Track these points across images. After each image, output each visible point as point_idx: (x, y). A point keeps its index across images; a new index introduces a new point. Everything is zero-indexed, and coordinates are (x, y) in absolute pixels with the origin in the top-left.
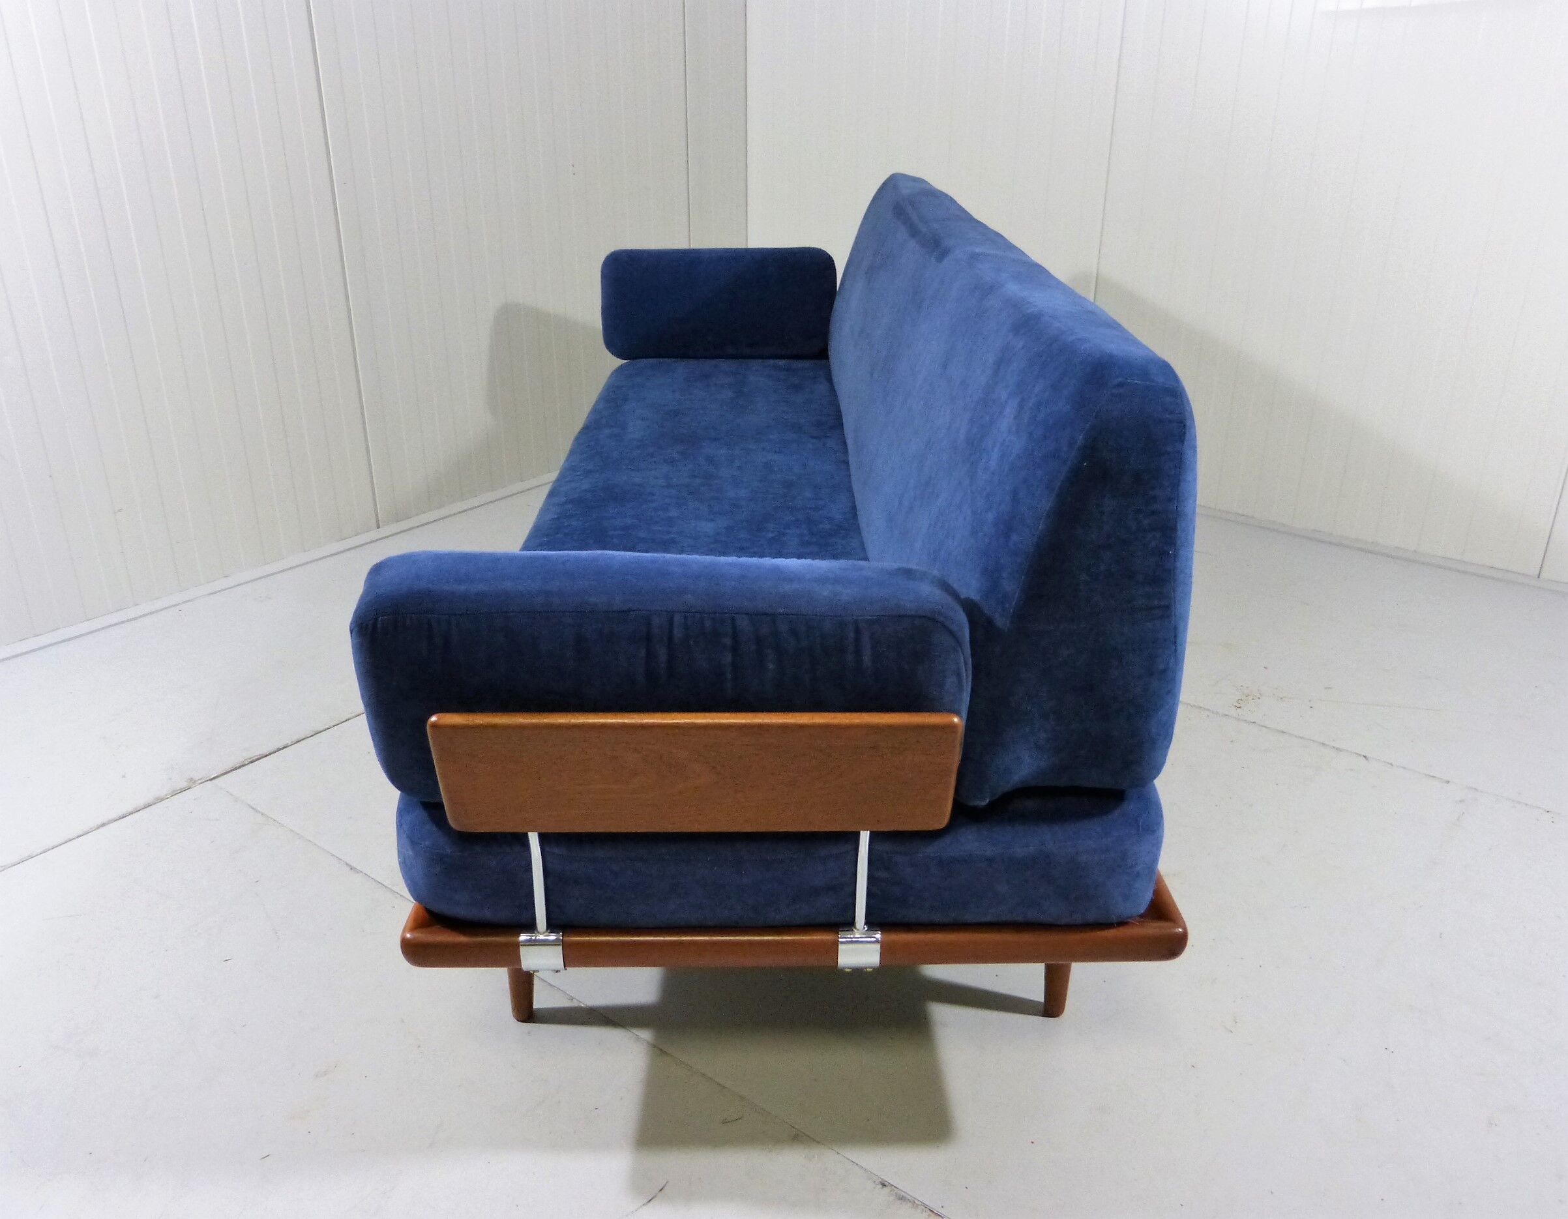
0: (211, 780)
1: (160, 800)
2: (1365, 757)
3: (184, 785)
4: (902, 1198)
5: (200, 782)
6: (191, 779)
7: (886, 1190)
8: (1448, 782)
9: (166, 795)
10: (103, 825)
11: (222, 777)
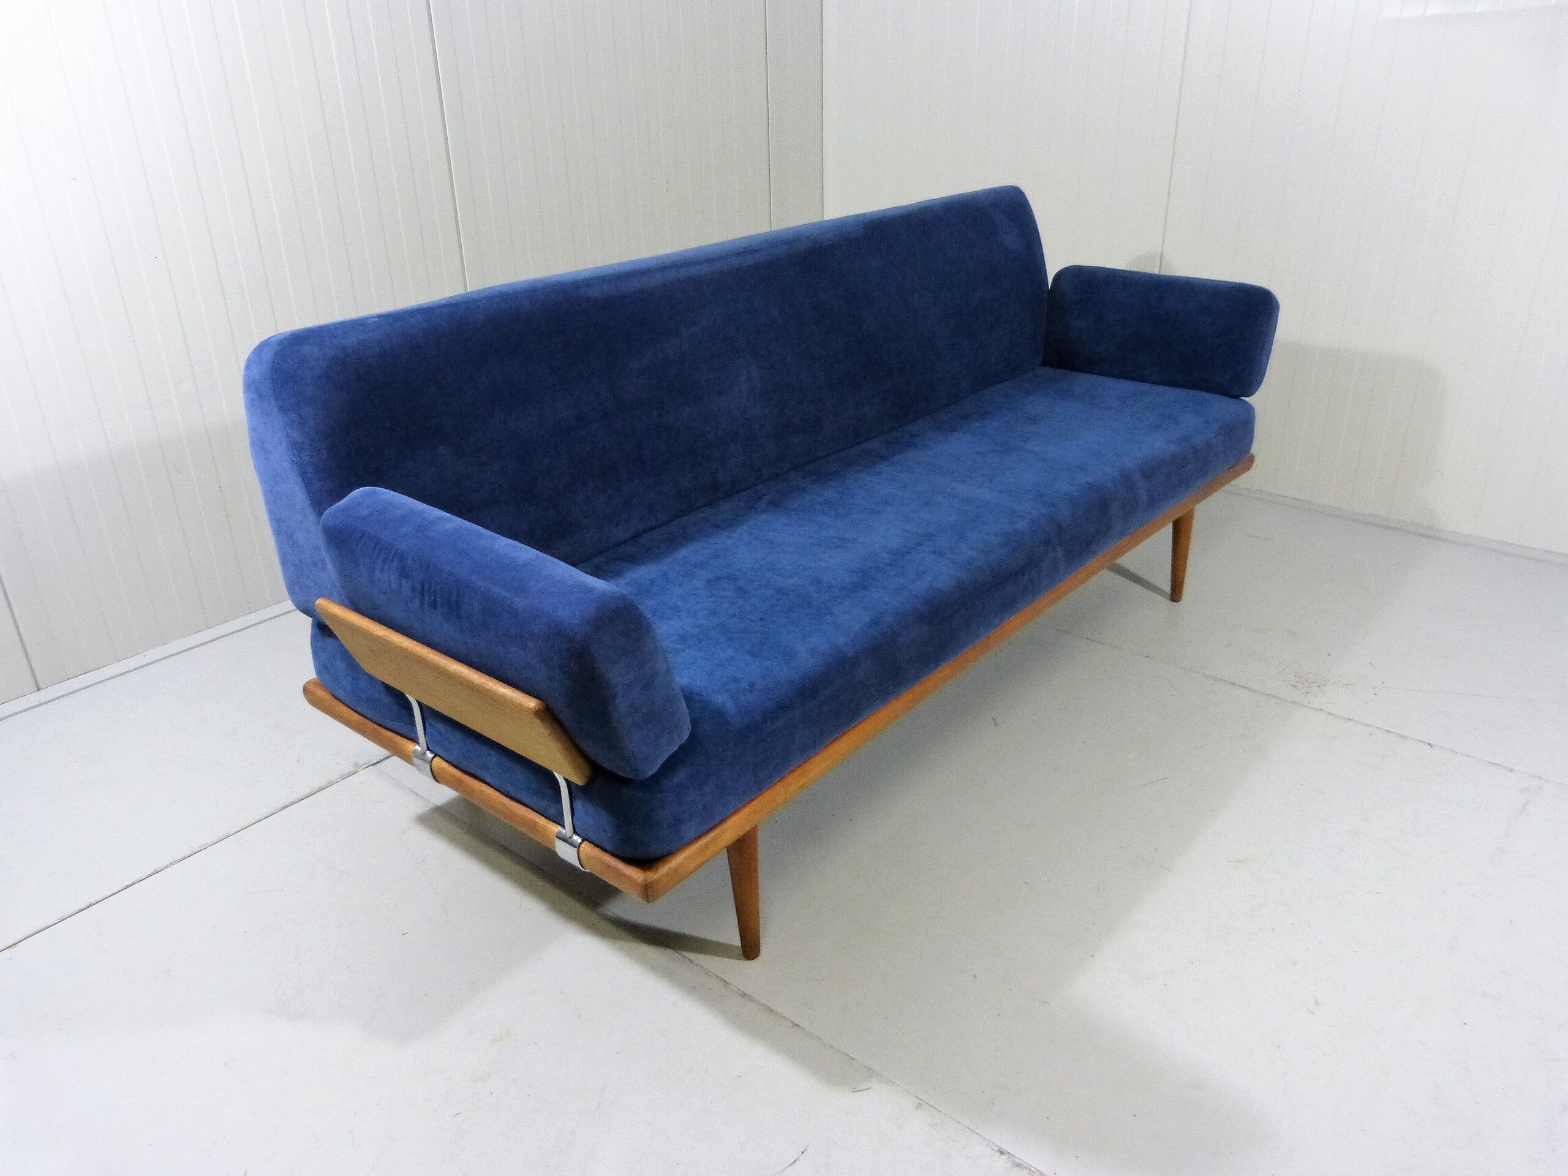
0: (374, 765)
1: (330, 784)
2: (1429, 744)
3: (351, 769)
4: (1019, 1165)
5: (365, 766)
6: (357, 764)
7: (1004, 1157)
8: (1512, 770)
9: (336, 779)
10: (286, 807)
11: (384, 762)
